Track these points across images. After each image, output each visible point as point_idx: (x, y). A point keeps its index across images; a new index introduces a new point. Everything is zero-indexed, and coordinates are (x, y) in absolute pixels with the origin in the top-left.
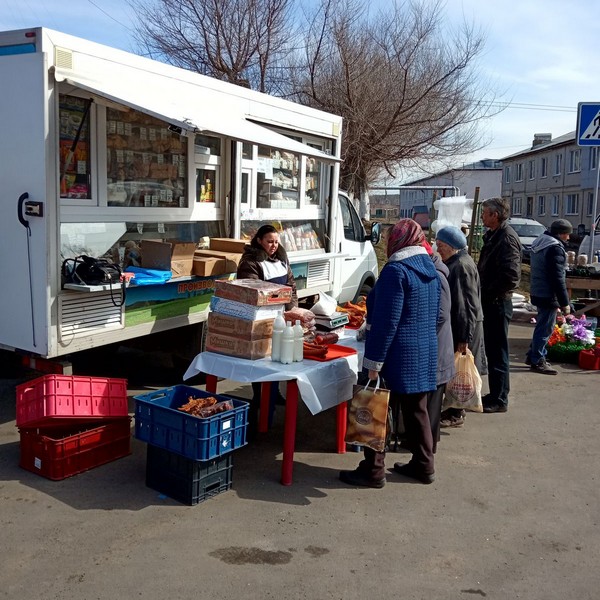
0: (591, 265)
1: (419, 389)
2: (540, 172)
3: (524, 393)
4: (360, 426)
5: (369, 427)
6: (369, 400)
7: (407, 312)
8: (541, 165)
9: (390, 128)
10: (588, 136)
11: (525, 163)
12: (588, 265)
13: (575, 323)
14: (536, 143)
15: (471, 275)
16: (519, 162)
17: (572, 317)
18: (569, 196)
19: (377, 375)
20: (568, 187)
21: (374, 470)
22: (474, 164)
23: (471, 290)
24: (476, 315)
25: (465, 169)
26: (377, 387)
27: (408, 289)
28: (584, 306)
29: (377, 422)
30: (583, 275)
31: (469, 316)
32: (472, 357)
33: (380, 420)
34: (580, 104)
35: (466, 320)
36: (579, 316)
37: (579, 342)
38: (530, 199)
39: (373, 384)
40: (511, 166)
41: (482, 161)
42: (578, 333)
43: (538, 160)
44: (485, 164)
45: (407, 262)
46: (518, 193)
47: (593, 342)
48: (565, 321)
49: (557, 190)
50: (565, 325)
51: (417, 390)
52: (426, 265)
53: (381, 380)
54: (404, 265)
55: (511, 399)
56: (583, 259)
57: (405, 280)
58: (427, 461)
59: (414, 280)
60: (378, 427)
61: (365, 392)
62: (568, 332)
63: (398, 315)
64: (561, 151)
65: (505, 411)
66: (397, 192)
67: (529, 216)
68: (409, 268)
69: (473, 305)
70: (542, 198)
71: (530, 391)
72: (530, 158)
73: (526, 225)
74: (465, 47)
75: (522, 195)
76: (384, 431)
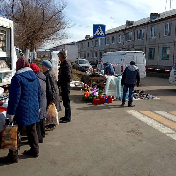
0: (97, 72)
1: (30, 123)
2: (88, 46)
3: (77, 114)
4: (6, 142)
5: (10, 142)
6: (10, 130)
7: (23, 94)
8: (88, 44)
9: (40, 29)
10: (96, 34)
11: (83, 43)
12: (96, 72)
13: (93, 90)
14: (86, 37)
15: (53, 77)
16: (82, 43)
17: (92, 88)
18: (95, 53)
19: (12, 120)
20: (95, 50)
21: (13, 157)
22: (70, 43)
23: (53, 82)
24: (55, 91)
25: (67, 44)
26: (13, 125)
27: (23, 85)
28: (97, 84)
29: (13, 139)
30: (95, 76)
31: (53, 92)
32: (55, 106)
33: (14, 138)
34: (94, 24)
35: (52, 93)
36: (94, 88)
37: (94, 96)
38: (85, 53)
39: (11, 124)
40: (80, 44)
41: (72, 42)
42: (94, 93)
43: (87, 42)
44: (73, 43)
45: (22, 74)
46: (82, 51)
47: (98, 96)
48: (90, 90)
49: (92, 51)
50: (90, 91)
51: (29, 124)
52: (31, 75)
53: (14, 122)
54: (20, 75)
55: (72, 117)
56: (95, 71)
57: (21, 81)
58: (36, 149)
59: (25, 81)
60: (13, 141)
61: (8, 127)
62: (91, 93)
63: (19, 96)
64: (93, 40)
65: (70, 122)
66: (49, 50)
67: (85, 58)
68: (23, 77)
69: (54, 88)
70: (88, 53)
71: (79, 113)
72: (85, 42)
73: (83, 61)
74: (61, 5)
75: (83, 52)
76: (16, 142)
